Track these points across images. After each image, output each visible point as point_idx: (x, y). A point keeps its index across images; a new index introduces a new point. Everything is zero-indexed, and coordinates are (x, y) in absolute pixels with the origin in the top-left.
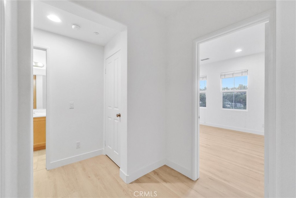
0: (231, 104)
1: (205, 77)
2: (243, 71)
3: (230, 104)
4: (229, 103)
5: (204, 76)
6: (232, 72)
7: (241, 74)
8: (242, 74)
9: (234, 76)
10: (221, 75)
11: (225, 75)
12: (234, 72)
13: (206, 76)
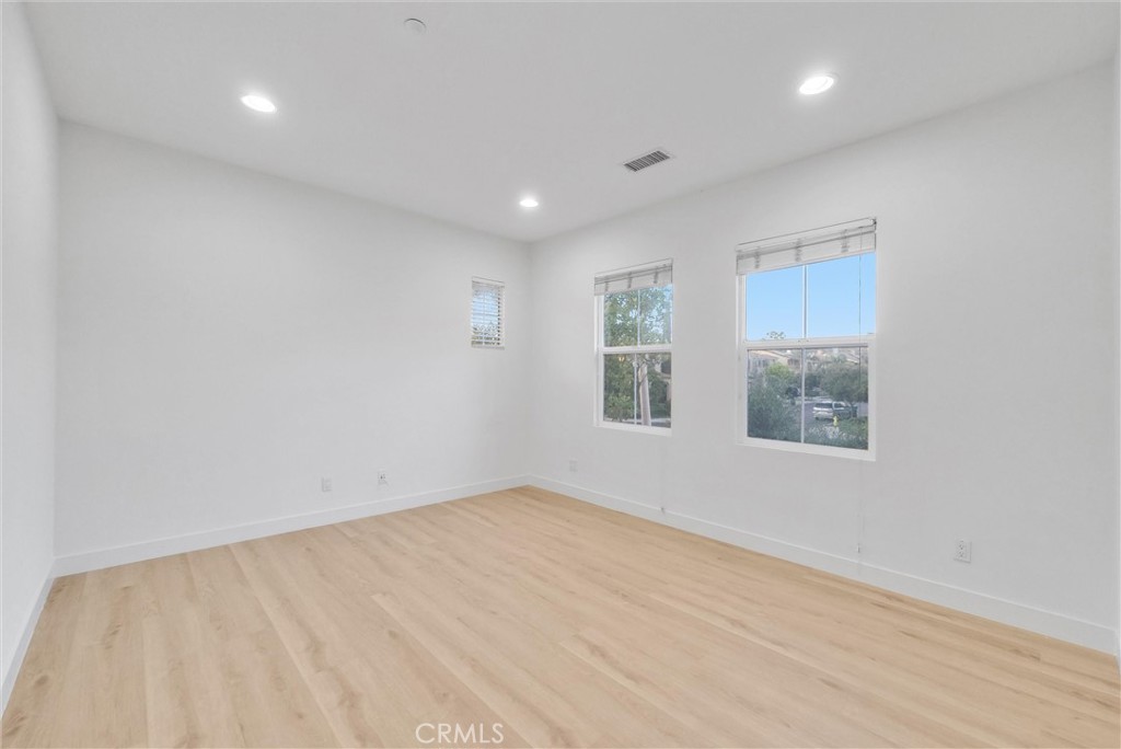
0: (837, 406)
1: (665, 266)
2: (850, 226)
3: (830, 406)
4: (829, 402)
5: (660, 264)
6: (793, 239)
7: (839, 243)
8: (845, 248)
9: (804, 259)
10: (739, 258)
11: (757, 255)
12: (797, 236)
13: (668, 262)
